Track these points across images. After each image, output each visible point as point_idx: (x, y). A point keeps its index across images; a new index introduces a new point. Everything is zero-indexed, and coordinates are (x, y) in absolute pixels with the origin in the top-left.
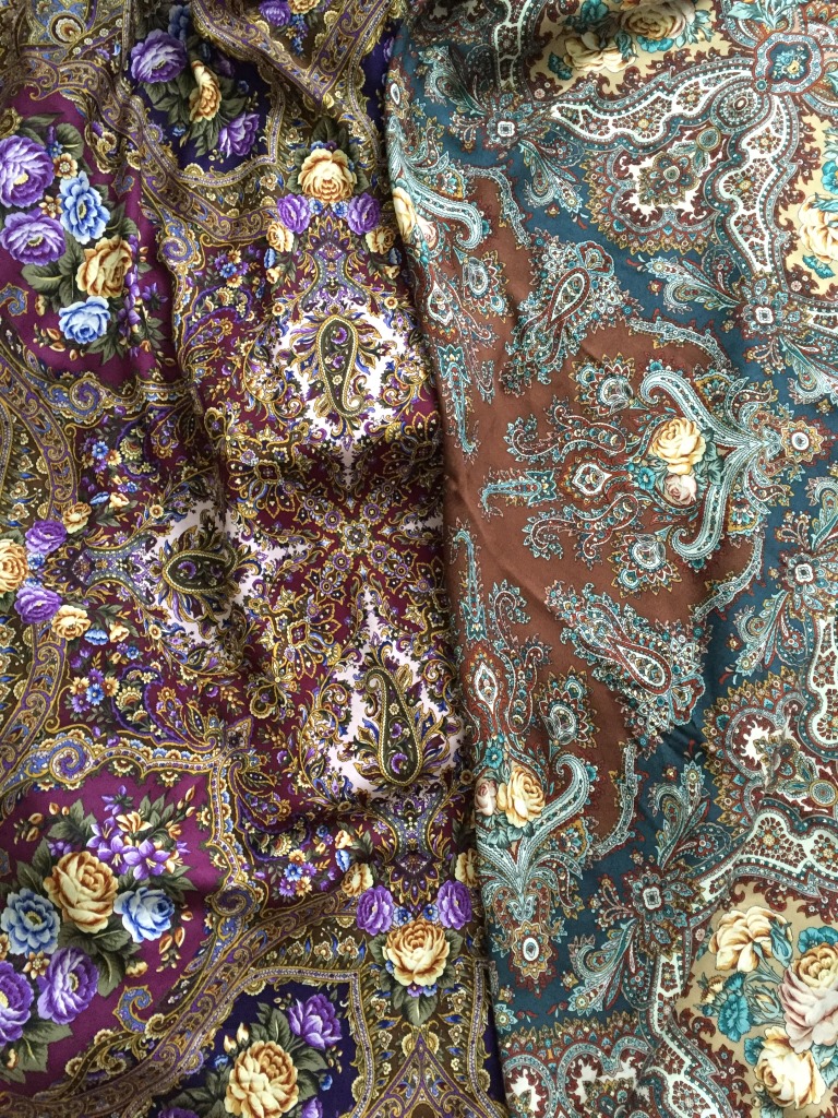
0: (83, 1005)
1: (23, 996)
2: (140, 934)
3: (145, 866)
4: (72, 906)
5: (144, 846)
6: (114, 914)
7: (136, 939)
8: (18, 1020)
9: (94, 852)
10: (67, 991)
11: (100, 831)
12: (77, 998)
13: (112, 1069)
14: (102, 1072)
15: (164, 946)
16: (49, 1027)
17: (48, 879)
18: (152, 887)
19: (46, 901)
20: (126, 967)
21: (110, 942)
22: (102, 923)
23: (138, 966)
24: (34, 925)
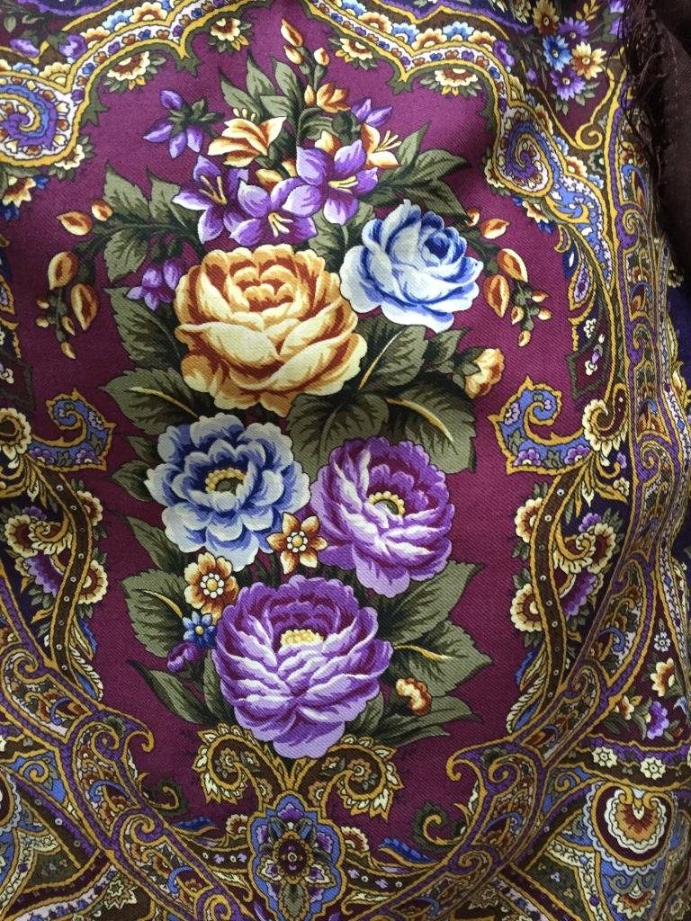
0: (444, 512)
2: (438, 314)
3: (338, 197)
4: (274, 367)
5: (304, 165)
6: (363, 317)
7: (438, 326)
8: (361, 637)
9: (225, 243)
10: (393, 525)
11: (204, 199)
12: (421, 515)
13: (596, 558)
14: (584, 575)
15: (498, 301)
16: (423, 594)
17: (187, 362)
18: (382, 211)
19: (218, 423)
20: (461, 385)
21: (394, 367)
22: (354, 347)
23: (481, 365)
24: (234, 492)
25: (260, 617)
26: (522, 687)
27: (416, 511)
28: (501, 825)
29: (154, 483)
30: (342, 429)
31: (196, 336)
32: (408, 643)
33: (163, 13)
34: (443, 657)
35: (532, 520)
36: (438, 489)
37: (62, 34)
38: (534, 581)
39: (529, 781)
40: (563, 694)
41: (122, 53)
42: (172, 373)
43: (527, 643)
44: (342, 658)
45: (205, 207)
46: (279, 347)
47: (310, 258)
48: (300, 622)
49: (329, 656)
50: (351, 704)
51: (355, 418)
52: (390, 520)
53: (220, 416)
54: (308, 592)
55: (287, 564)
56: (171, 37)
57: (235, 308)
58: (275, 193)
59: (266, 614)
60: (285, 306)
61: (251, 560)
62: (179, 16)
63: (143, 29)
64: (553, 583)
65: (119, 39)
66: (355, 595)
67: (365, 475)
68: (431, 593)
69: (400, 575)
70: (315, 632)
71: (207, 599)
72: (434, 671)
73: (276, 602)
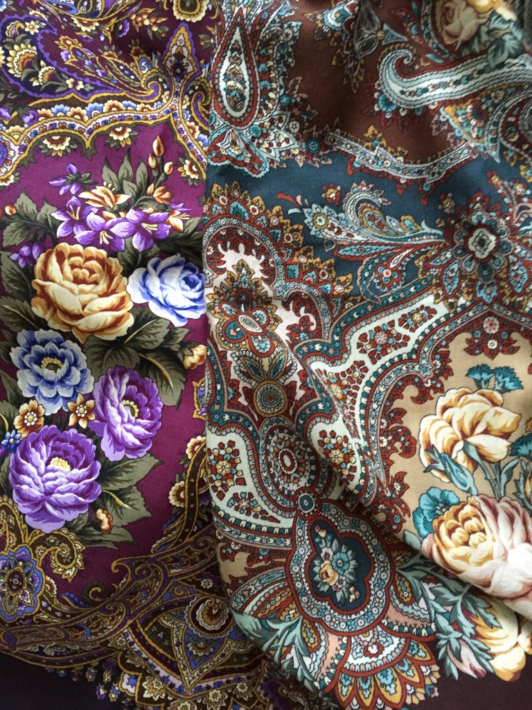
0: (155, 425)
1: (82, 450)
2: (180, 317)
4: (80, 317)
5: (132, 215)
6: (135, 305)
7: (177, 323)
8: (89, 476)
10: (129, 421)
11: (67, 216)
12: (144, 422)
16: (128, 466)
17: (35, 300)
18: (164, 255)
19: (50, 334)
20: (182, 360)
21: (146, 338)
22: (126, 320)
23: (195, 352)
24: (56, 372)
25: (47, 444)
26: (164, 533)
27: (143, 419)
28: (135, 593)
29: (15, 354)
30: (115, 359)
31: (42, 287)
32: (111, 491)
33: (86, 118)
34: (126, 506)
35: (197, 447)
36: (157, 411)
37: (27, 108)
38: (187, 481)
39: (158, 579)
40: (189, 543)
41: (56, 131)
42: (26, 303)
43: (174, 512)
44: (75, 484)
45: (66, 220)
46: (84, 307)
47: (114, 262)
48: (65, 455)
49: (70, 480)
50: (72, 512)
51: (121, 356)
52: (129, 418)
53: (51, 331)
54: (75, 441)
55: (72, 421)
56: (85, 134)
57: (66, 278)
58: (109, 223)
59: (51, 444)
60: (92, 286)
61: (55, 411)
62: (94, 123)
63: (72, 123)
64: (197, 485)
65: (57, 122)
66: (96, 452)
67: (124, 388)
68: (132, 467)
69: (120, 450)
70: (69, 464)
71: (24, 425)
72: (119, 511)
73: (59, 439)
